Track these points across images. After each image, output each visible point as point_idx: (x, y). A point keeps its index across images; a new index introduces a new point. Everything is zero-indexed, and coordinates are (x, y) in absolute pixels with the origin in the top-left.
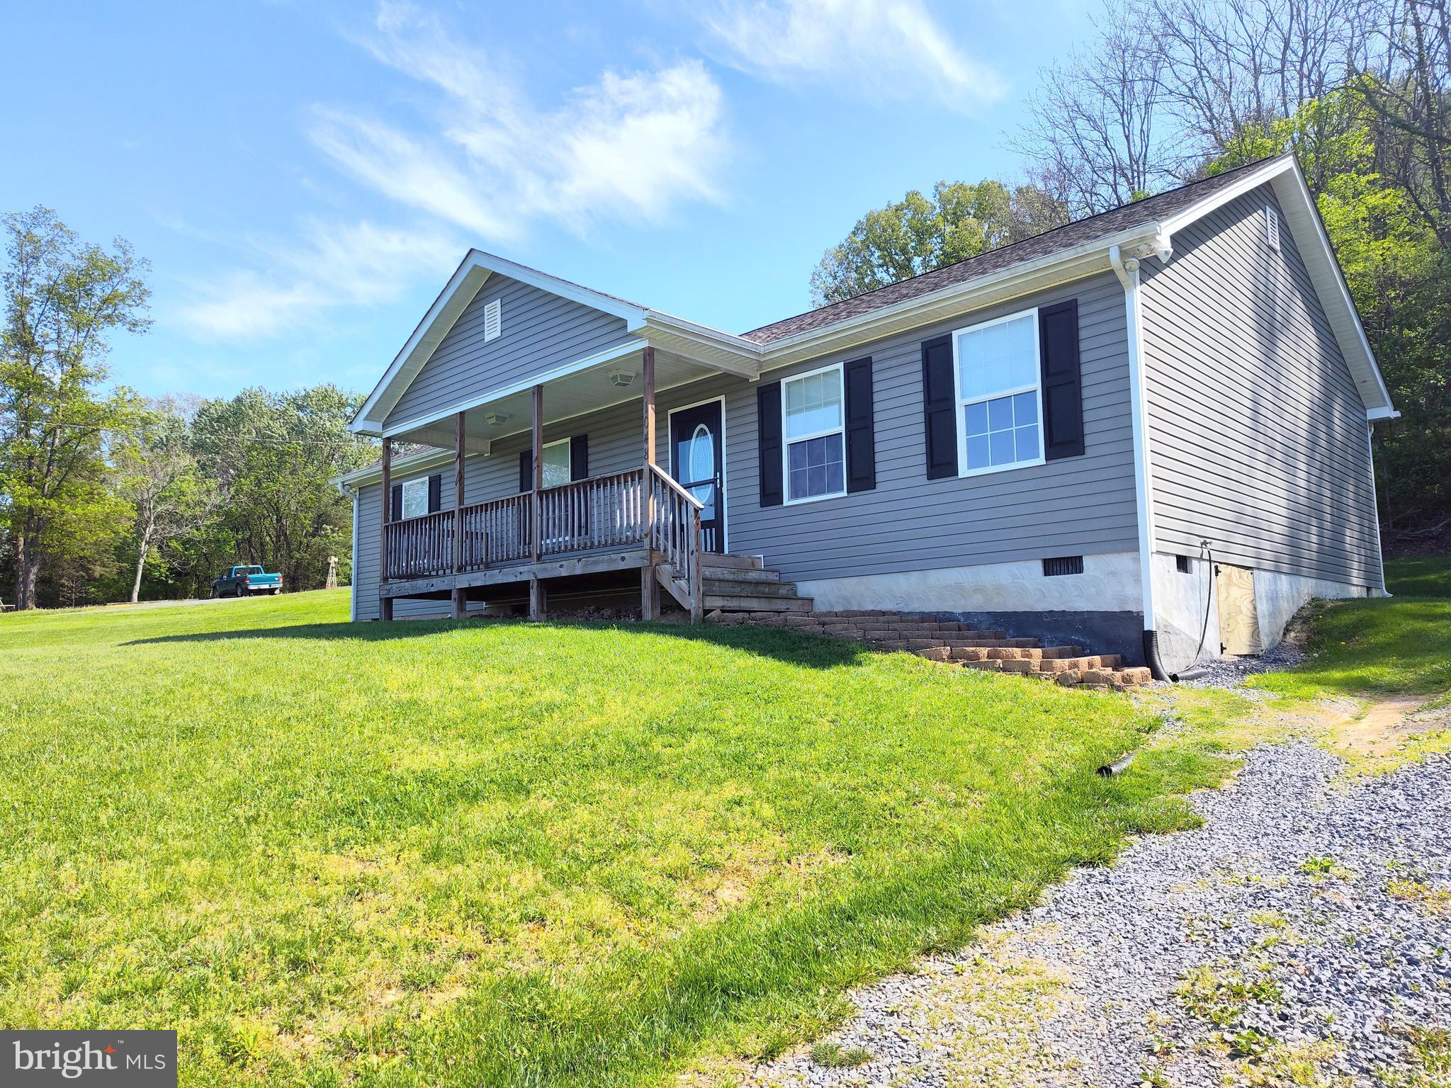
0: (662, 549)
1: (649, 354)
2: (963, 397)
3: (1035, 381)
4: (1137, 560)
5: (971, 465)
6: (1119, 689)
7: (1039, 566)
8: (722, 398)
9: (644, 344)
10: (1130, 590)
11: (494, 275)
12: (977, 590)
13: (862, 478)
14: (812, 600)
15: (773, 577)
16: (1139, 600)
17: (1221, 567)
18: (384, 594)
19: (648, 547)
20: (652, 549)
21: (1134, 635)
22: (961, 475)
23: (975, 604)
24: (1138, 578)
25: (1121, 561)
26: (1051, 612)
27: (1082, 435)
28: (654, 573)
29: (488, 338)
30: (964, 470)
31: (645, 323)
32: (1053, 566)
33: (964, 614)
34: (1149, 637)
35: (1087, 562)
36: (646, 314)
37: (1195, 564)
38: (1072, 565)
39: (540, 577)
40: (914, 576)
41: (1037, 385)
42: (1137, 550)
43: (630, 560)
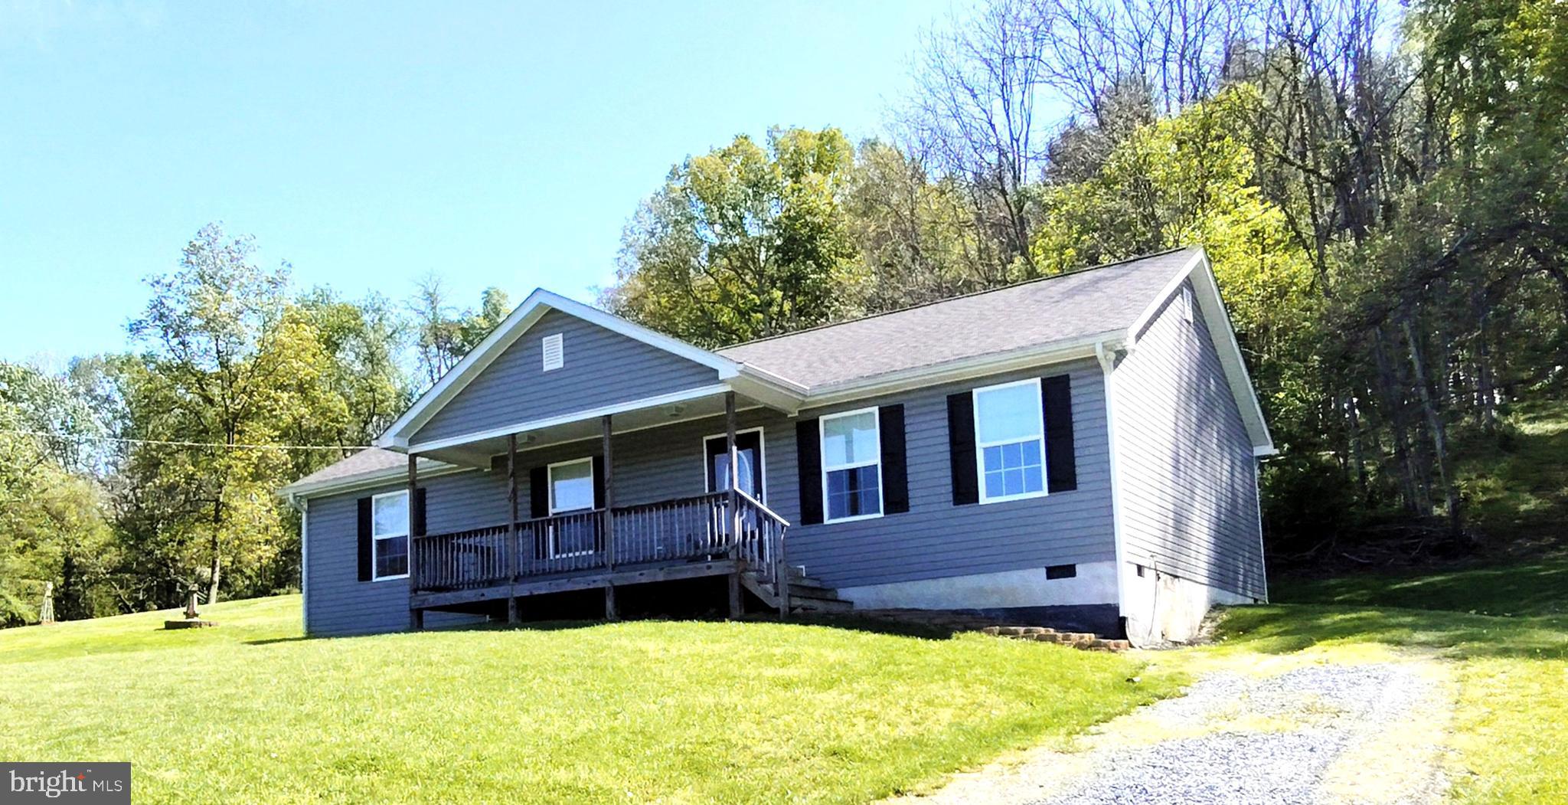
0: (749, 559)
1: (730, 396)
2: (982, 441)
3: (1038, 433)
4: (1115, 567)
5: (989, 494)
6: (1113, 651)
7: (1043, 572)
8: (761, 429)
9: (728, 388)
10: (1110, 589)
11: (553, 311)
12: (993, 592)
13: (897, 502)
14: (852, 603)
15: (816, 584)
16: (1116, 596)
17: (1161, 575)
18: (415, 604)
19: (735, 557)
20: (739, 559)
21: (1112, 621)
22: (981, 503)
23: (993, 602)
24: (1115, 580)
25: (1103, 568)
26: (1053, 606)
27: (1074, 475)
28: (740, 578)
29: (546, 369)
30: (984, 499)
31: (738, 374)
32: (1053, 573)
33: (983, 610)
34: (1123, 621)
35: (1078, 568)
36: (741, 367)
37: (1146, 571)
38: (1069, 571)
39: (616, 584)
40: (943, 582)
41: (1040, 436)
42: (1114, 559)
43: (717, 569)
